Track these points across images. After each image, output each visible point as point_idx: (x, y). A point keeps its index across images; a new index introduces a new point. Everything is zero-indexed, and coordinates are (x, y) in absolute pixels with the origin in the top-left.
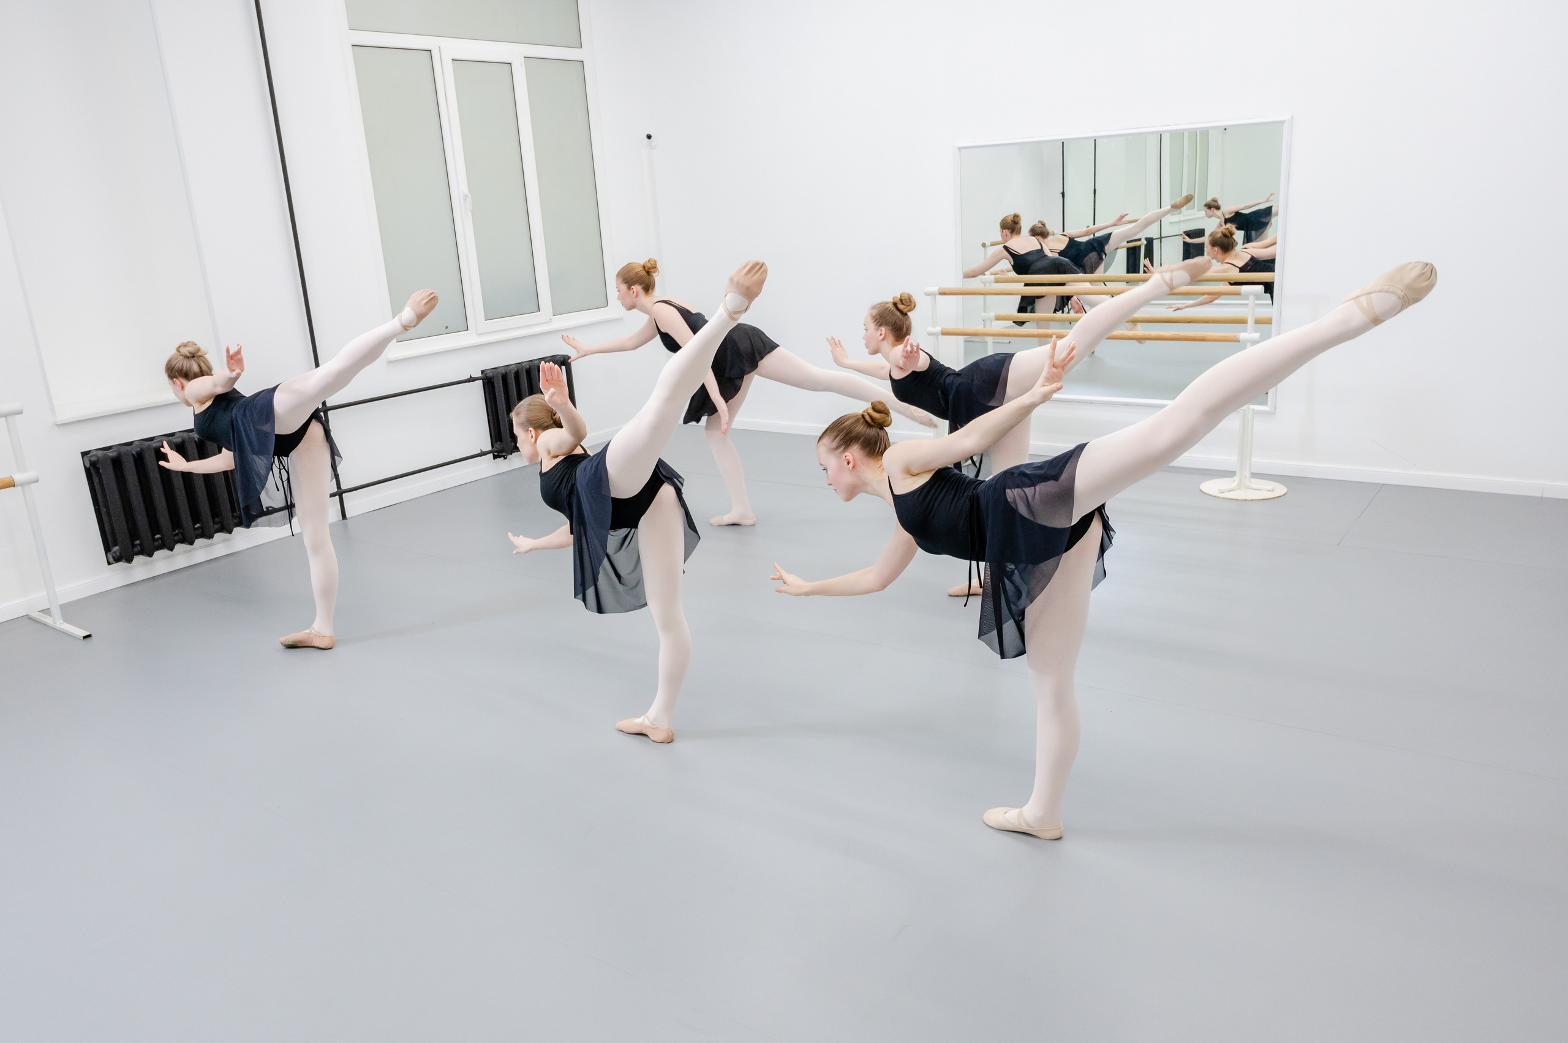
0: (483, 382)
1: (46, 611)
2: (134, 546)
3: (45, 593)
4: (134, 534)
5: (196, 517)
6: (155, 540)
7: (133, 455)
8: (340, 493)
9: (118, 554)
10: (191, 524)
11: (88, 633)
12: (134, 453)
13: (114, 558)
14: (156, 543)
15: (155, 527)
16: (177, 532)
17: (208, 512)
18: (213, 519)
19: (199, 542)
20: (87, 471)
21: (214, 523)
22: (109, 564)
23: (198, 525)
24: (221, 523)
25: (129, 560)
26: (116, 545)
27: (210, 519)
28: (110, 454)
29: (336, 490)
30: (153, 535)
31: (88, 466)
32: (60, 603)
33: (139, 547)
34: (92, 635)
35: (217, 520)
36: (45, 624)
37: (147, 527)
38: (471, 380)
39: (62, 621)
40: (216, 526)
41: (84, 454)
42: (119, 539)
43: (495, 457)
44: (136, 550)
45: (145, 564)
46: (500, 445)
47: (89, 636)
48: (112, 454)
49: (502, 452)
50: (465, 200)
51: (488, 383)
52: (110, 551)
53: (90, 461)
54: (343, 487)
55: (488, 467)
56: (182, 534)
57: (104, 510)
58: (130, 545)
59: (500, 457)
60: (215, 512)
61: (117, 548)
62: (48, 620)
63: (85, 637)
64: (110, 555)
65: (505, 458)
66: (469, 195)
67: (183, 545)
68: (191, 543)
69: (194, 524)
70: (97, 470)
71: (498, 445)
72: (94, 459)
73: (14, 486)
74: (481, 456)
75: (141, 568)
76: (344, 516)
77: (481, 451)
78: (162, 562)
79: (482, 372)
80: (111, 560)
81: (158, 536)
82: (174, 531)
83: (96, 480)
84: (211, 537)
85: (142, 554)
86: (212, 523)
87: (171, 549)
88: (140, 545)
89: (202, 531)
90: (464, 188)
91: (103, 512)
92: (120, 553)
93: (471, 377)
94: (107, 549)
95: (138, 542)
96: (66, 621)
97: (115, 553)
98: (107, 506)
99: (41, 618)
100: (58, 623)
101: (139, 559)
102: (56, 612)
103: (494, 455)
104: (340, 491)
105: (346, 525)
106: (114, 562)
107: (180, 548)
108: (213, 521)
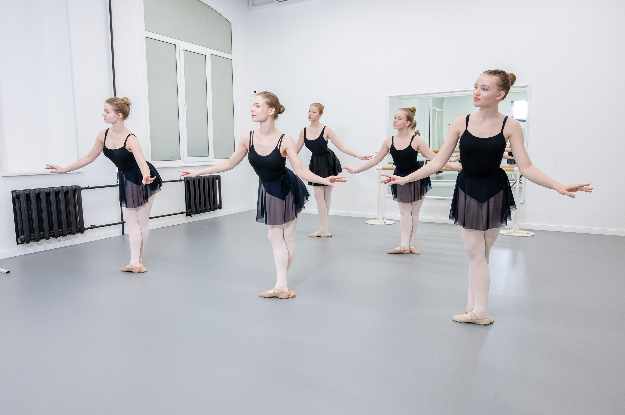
0: (185, 182)
4: (31, 230)
5: (60, 227)
6: (40, 234)
9: (23, 239)
10: (57, 229)
11: (8, 271)
12: (36, 193)
13: (21, 240)
14: (41, 236)
15: (41, 228)
16: (50, 232)
17: (66, 225)
19: (60, 238)
20: (14, 199)
21: (68, 230)
22: (18, 244)
23: (60, 230)
24: (71, 230)
25: (28, 242)
26: (22, 235)
27: (66, 228)
28: (25, 192)
29: (121, 221)
30: (40, 232)
31: (14, 197)
33: (33, 237)
34: (10, 272)
35: (69, 229)
37: (38, 228)
38: (180, 180)
40: (69, 231)
41: (13, 192)
42: (24, 233)
44: (31, 238)
46: (189, 210)
49: (190, 213)
50: (185, 106)
51: (187, 183)
52: (19, 238)
53: (15, 195)
55: (184, 219)
56: (53, 234)
57: (19, 218)
58: (29, 235)
59: (189, 215)
60: (69, 225)
61: (22, 236)
63: (7, 273)
64: (19, 240)
65: (191, 216)
66: (186, 104)
67: (53, 238)
68: (58, 238)
69: (59, 229)
70: (19, 199)
72: (18, 194)
74: (181, 214)
75: (33, 247)
76: (123, 233)
77: (182, 212)
78: (43, 245)
80: (19, 242)
81: (42, 233)
83: (17, 204)
84: (65, 236)
85: (34, 240)
87: (48, 240)
88: (34, 236)
89: (62, 232)
90: (184, 101)
92: (24, 239)
94: (18, 236)
95: (32, 235)
97: (22, 238)
98: (21, 216)
101: (32, 243)
103: (187, 214)
104: (123, 222)
105: (124, 238)
106: (21, 243)
107: (52, 240)
108: (68, 229)
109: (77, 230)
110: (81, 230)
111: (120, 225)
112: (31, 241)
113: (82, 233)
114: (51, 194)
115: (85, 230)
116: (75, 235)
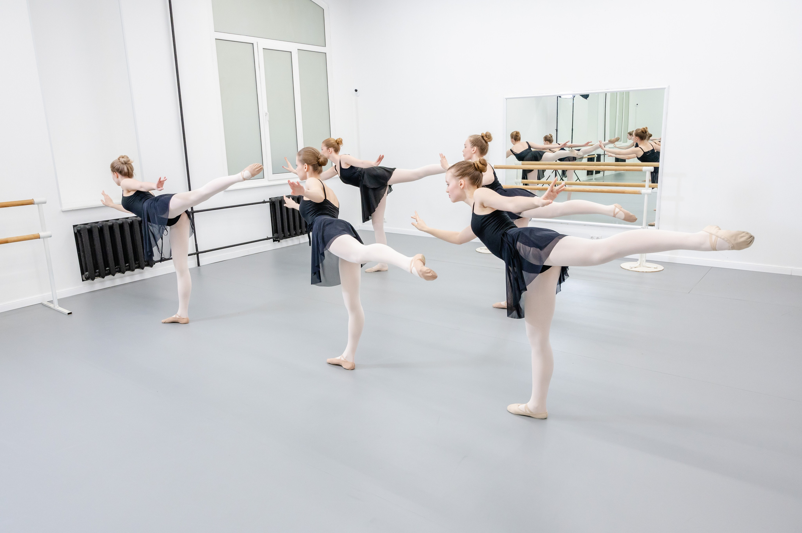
0: (270, 204)
1: (51, 302)
2: (95, 272)
3: (51, 293)
4: (96, 266)
5: (127, 260)
6: (106, 270)
7: (98, 227)
8: (197, 253)
9: (88, 276)
10: (124, 263)
11: (70, 312)
12: (99, 227)
13: (85, 277)
14: (107, 272)
15: (106, 264)
16: (117, 267)
17: (133, 259)
18: (135, 262)
19: (127, 273)
20: (75, 234)
22: (83, 280)
23: (128, 264)
24: (139, 264)
25: (93, 279)
26: (87, 272)
27: (134, 262)
28: (87, 227)
29: (196, 252)
30: (105, 267)
31: (76, 232)
32: (59, 298)
33: (98, 273)
34: (72, 313)
35: (137, 262)
36: (50, 307)
37: (103, 263)
38: (264, 202)
39: (58, 306)
40: (136, 265)
41: (74, 226)
42: (88, 270)
43: (274, 241)
44: (96, 274)
45: (101, 282)
46: (277, 235)
47: (71, 313)
48: (88, 227)
49: (278, 239)
50: (266, 115)
51: (272, 204)
52: (84, 274)
53: (77, 229)
54: (199, 250)
55: (270, 245)
56: (119, 268)
57: (82, 254)
58: (94, 271)
59: (276, 241)
60: (136, 259)
61: (87, 273)
62: (51, 305)
63: (69, 314)
64: (84, 276)
65: (279, 242)
66: (268, 113)
67: (119, 273)
68: (124, 273)
69: (126, 264)
70: (80, 234)
71: (276, 235)
72: (79, 229)
73: (39, 238)
74: (267, 240)
75: (99, 284)
76: (199, 265)
77: (267, 237)
78: (109, 281)
79: (270, 199)
80: (84, 279)
81: (107, 269)
82: (116, 267)
83: (79, 239)
84: (133, 270)
85: (99, 277)
86: (134, 264)
87: (114, 275)
89: (129, 267)
90: (266, 109)
91: (81, 255)
93: (264, 201)
94: (82, 273)
95: (98, 271)
96: (60, 306)
97: (86, 275)
98: (84, 252)
99: (48, 305)
100: (56, 307)
101: (98, 280)
102: (56, 302)
103: (273, 240)
104: (197, 252)
105: (199, 269)
106: (85, 280)
107: (118, 275)
108: (135, 263)
109: (146, 263)
110: (150, 263)
111: (194, 255)
112: (96, 278)
113: (151, 266)
114: (114, 227)
115: (154, 264)
116: (143, 269)
